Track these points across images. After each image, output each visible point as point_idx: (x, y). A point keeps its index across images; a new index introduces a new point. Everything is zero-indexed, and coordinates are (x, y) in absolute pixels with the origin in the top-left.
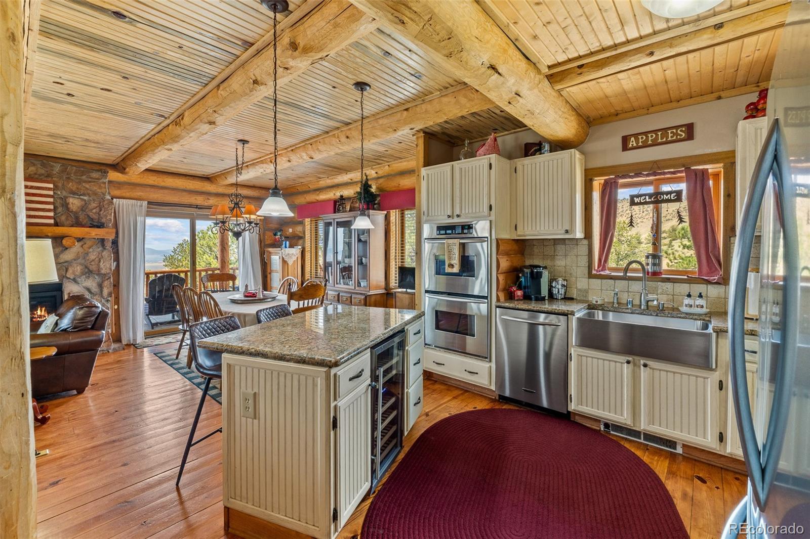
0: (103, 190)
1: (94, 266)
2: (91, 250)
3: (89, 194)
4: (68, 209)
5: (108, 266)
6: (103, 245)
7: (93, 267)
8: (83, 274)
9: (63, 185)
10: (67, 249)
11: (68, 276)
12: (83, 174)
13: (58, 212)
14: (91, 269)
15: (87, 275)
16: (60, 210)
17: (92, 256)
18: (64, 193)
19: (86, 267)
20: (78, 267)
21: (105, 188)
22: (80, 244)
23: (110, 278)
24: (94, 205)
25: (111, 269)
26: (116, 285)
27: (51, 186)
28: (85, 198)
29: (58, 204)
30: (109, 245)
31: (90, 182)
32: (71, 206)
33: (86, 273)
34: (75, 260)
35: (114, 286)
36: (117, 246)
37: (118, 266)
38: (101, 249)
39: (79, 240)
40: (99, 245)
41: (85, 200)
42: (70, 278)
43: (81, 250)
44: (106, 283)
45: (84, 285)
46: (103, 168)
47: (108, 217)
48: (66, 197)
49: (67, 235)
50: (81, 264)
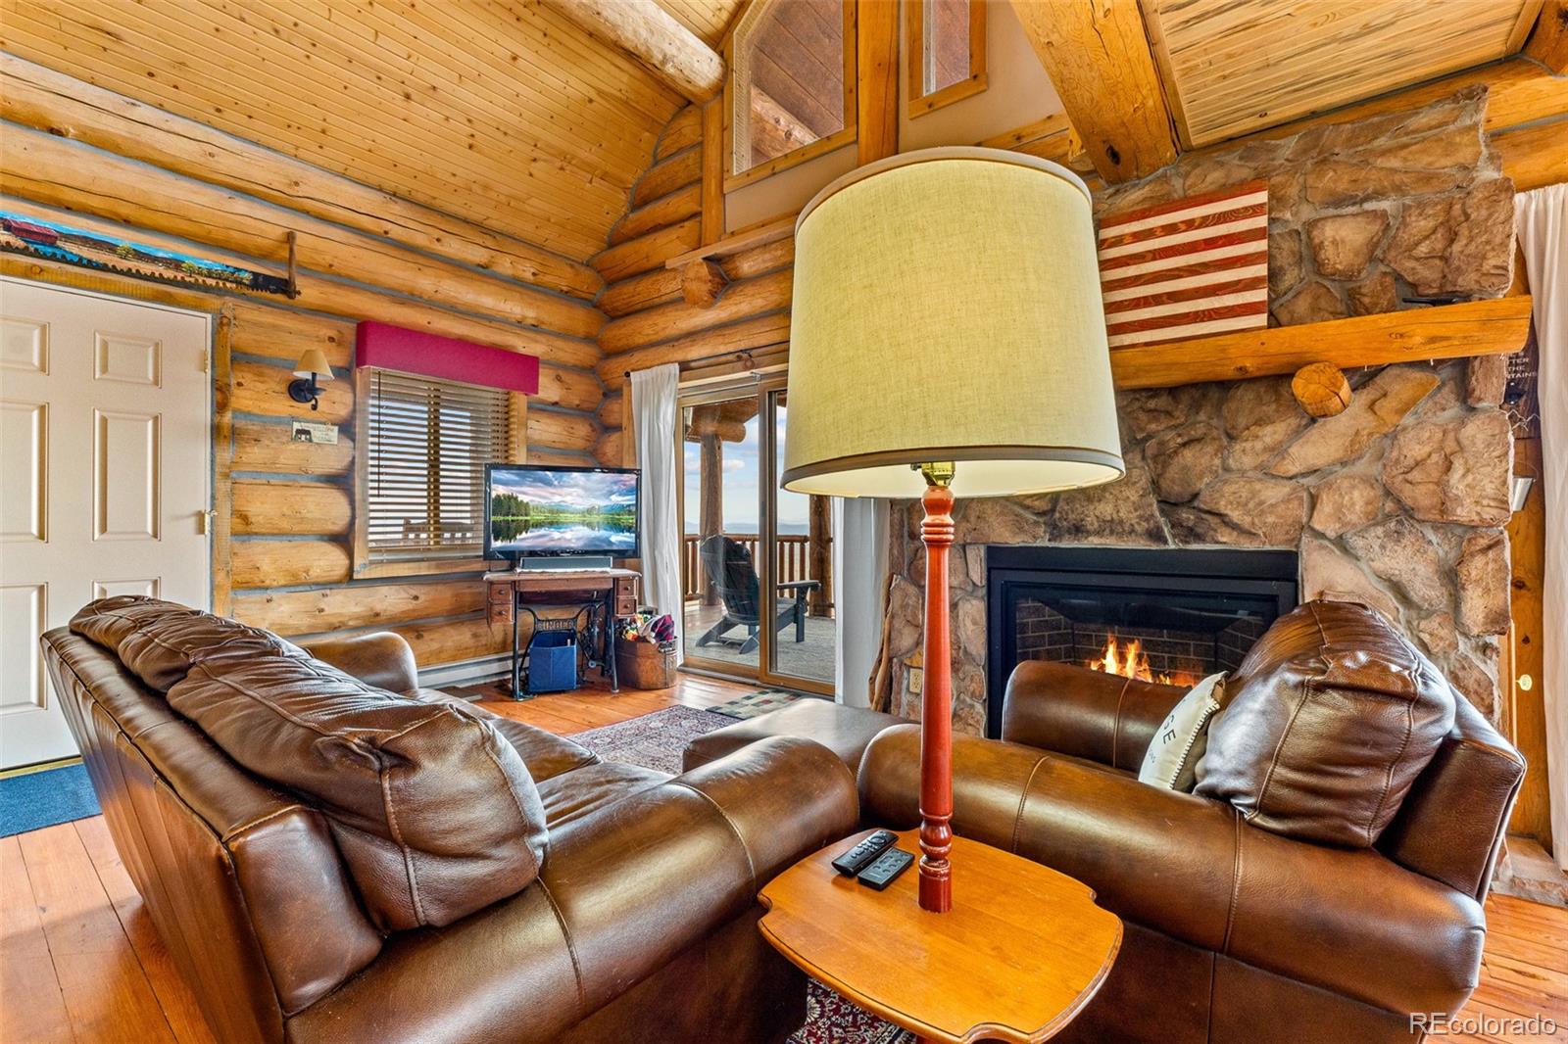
0: (1464, 155)
1: (1423, 489)
2: (1408, 420)
3: (1399, 189)
4: (1318, 266)
5: (1490, 489)
6: (1465, 395)
7: (1420, 495)
8: (1375, 519)
9: (1305, 187)
10: (1313, 420)
11: (1317, 527)
12: (1378, 131)
13: (1283, 286)
14: (1409, 502)
15: (1392, 525)
16: (1289, 278)
17: (1414, 446)
18: (1307, 212)
19: (1388, 493)
20: (1356, 494)
21: (1476, 143)
22: (1364, 397)
23: (1497, 543)
24: (1420, 224)
25: (1503, 504)
26: (1530, 583)
27: (1262, 197)
28: (1385, 205)
29: (1284, 259)
30: (1490, 390)
31: (1405, 146)
32: (1328, 253)
33: (1388, 517)
34: (1344, 464)
35: (1518, 585)
36: (1534, 408)
37: (1536, 497)
38: (1454, 410)
39: (1363, 377)
40: (1448, 395)
41: (1384, 214)
42: (1322, 536)
43: (1367, 422)
44: (1477, 567)
45: (1377, 565)
46: (1461, 85)
47: (1492, 262)
48: (1311, 225)
49: (1308, 357)
50: (1368, 481)
